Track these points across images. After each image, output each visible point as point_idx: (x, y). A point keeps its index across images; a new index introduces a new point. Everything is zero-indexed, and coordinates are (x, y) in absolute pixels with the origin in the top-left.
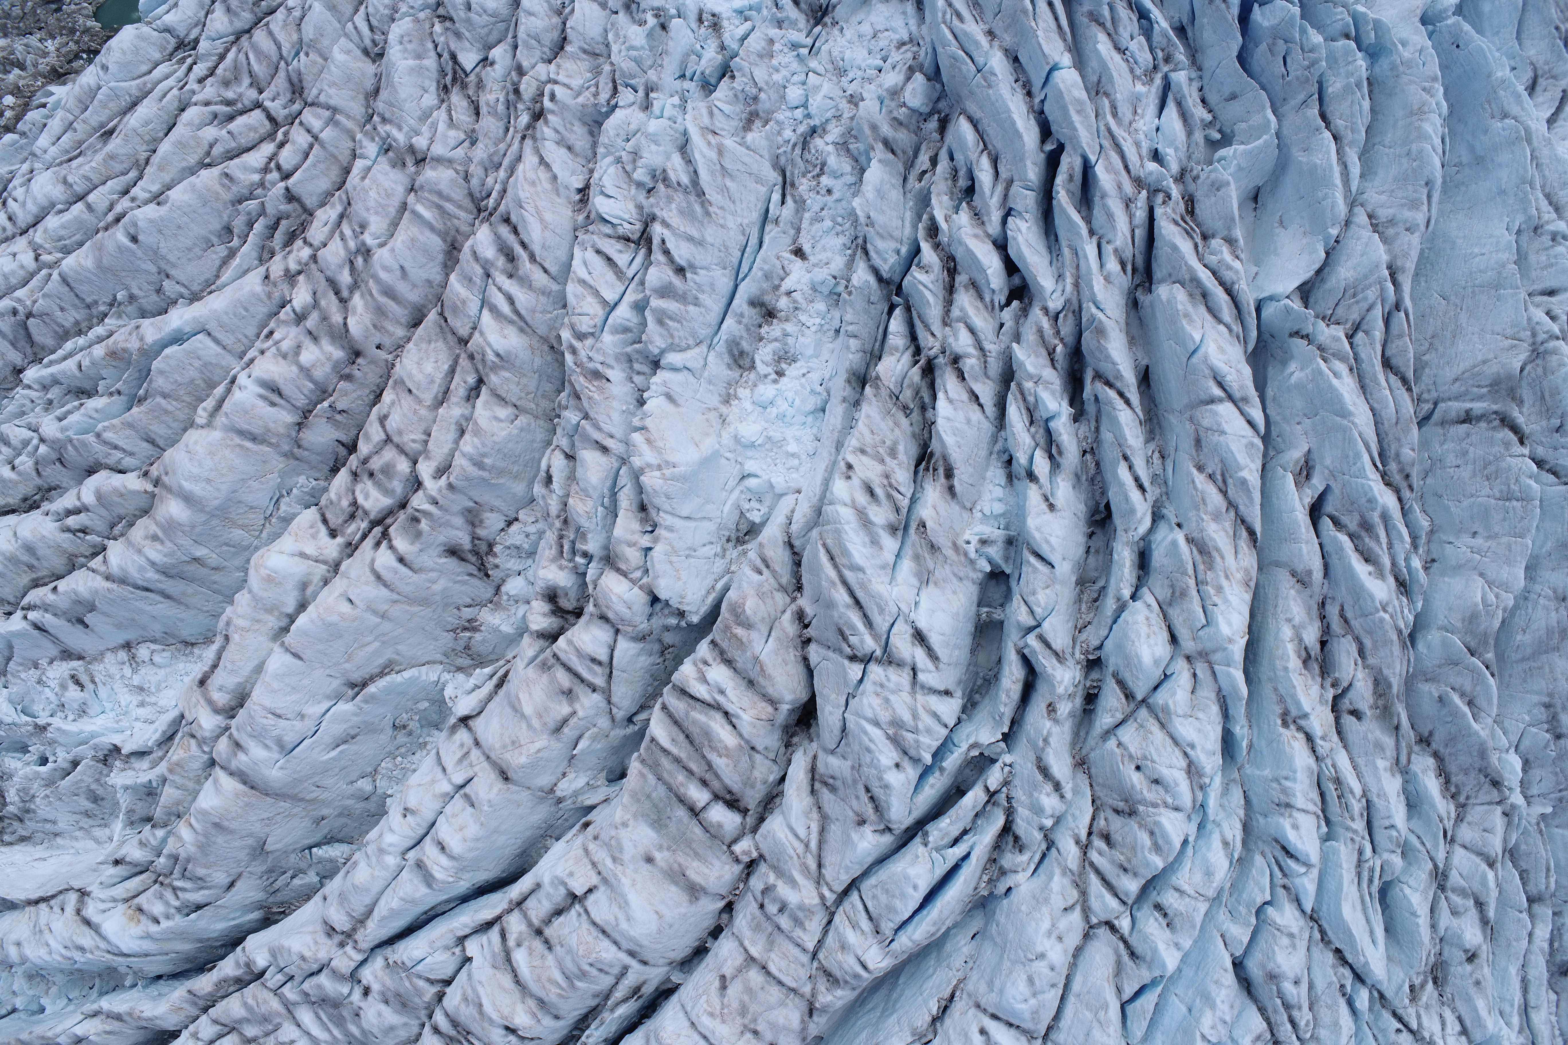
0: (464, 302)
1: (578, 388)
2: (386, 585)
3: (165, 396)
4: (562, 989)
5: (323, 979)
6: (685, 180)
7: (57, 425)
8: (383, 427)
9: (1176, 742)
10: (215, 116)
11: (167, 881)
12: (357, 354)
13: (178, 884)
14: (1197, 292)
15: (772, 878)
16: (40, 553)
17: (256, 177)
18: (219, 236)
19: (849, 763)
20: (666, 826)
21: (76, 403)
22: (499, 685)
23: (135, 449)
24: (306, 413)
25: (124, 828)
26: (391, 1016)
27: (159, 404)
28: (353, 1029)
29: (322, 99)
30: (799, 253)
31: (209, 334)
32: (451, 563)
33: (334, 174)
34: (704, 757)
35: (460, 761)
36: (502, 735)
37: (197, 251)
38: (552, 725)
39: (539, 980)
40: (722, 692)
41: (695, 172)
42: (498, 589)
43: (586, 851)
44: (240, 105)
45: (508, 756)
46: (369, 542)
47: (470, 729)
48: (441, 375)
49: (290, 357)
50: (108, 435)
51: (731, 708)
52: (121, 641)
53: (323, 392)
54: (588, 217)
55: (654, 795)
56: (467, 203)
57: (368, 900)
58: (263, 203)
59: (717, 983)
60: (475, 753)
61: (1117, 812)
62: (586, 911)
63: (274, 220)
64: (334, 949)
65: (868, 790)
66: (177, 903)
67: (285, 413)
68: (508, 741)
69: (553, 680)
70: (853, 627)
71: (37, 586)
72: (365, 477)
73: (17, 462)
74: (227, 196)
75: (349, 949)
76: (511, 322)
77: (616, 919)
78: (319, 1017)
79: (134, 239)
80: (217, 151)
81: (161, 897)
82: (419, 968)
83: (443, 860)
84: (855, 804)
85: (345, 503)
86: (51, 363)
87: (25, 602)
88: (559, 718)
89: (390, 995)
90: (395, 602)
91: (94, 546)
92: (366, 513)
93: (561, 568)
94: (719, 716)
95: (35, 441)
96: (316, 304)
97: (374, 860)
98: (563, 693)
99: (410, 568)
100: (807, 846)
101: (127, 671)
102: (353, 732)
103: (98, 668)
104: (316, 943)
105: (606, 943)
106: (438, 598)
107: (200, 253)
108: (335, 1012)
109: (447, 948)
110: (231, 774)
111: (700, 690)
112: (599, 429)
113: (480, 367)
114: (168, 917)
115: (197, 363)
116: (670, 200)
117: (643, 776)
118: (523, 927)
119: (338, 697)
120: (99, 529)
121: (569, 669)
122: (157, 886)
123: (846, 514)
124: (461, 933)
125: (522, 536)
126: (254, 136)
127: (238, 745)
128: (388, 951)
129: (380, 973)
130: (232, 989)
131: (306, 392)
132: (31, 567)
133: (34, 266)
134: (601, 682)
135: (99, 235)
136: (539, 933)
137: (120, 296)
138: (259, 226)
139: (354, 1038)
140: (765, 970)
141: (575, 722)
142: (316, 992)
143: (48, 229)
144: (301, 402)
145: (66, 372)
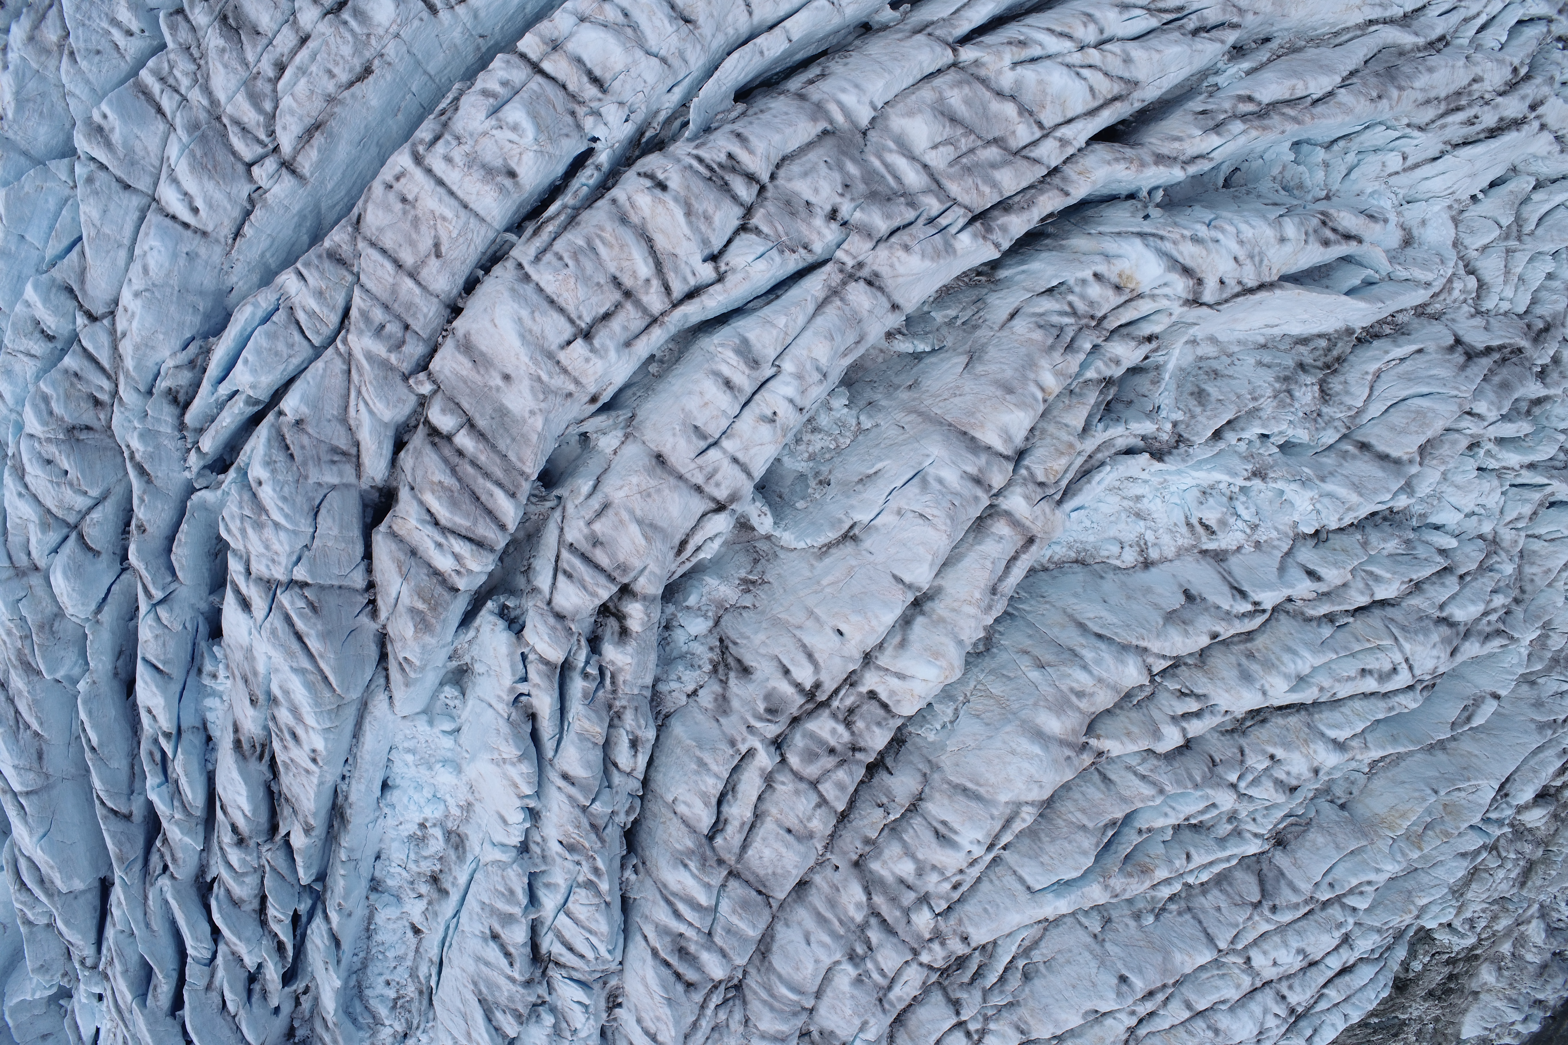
0: (734, 911)
1: (593, 837)
2: (804, 646)
3: (1084, 827)
4: (599, 236)
5: (882, 226)
6: (499, 1015)
7: (1217, 801)
8: (821, 796)
9: (35, 497)
11: (1084, 321)
12: (856, 864)
13: (1066, 320)
14: (48, 885)
15: (393, 358)
16: (1235, 673)
17: (992, 1026)
18: (1037, 971)
19: (311, 481)
20: (495, 410)
21: (1193, 821)
22: (683, 544)
23: (1124, 773)
24: (914, 808)
25: (1166, 363)
26: (803, 188)
27: (1090, 819)
28: (852, 169)
30: (417, 931)
31: (1029, 888)
32: (749, 660)
33: (913, 1021)
34: (459, 480)
35: (715, 471)
36: (664, 502)
37: (1061, 959)
38: (610, 512)
39: (622, 247)
40: (439, 545)
41: (490, 1020)
42: (717, 623)
43: (577, 382)
45: (653, 483)
46: (829, 686)
47: (714, 499)
48: (755, 844)
49: (928, 868)
50: (1147, 790)
51: (430, 530)
52: (1153, 570)
53: (893, 829)
54: (605, 983)
55: (508, 441)
56: (749, 996)
57: (819, 320)
59: (443, 249)
60: (698, 480)
61: (88, 428)
62: (572, 321)
63: (976, 984)
64: (869, 261)
65: (292, 456)
66: (1071, 298)
67: (934, 812)
68: (655, 496)
69: (612, 556)
70: (302, 615)
71: (1249, 633)
72: (839, 748)
73: (1267, 763)
74: (1023, 1011)
75: (850, 262)
76: (675, 894)
77: (534, 320)
78: (897, 178)
79: (1123, 979)
81: (1091, 304)
82: (762, 249)
83: (726, 371)
84: (305, 440)
85: (860, 725)
86: (1228, 859)
87: (1259, 620)
88: (603, 519)
89: (804, 214)
90: (799, 627)
91: (1174, 675)
92: (835, 716)
93: (613, 663)
94: (443, 521)
95: (1242, 785)
96: (906, 913)
97: (808, 366)
98: (602, 544)
99: (780, 662)
100: (359, 392)
101: (1150, 536)
102: (861, 487)
103: (1185, 539)
104: (892, 266)
105: (550, 289)
106: (764, 625)
107: (1058, 956)
108: (875, 187)
109: (733, 270)
110: (987, 448)
111: (459, 546)
112: (570, 797)
113: (709, 853)
114: (1084, 282)
115: (1045, 859)
116: (511, 999)
117: (521, 460)
118: (645, 299)
119: (868, 527)
120: (1166, 694)
121: (597, 567)
122: (1099, 314)
123: (310, 720)
124: (718, 287)
125: (684, 679)
127: (977, 482)
128: (810, 259)
129: (814, 237)
130: (1017, 199)
131: (911, 831)
133: (1254, 954)
134: (565, 554)
135: (1171, 981)
136: (628, 294)
137: (1151, 919)
138: (992, 978)
139: (854, 160)
140: (399, 265)
141: (589, 514)
142: (896, 210)
143: (1238, 986)
144: (917, 821)
145: (1208, 852)
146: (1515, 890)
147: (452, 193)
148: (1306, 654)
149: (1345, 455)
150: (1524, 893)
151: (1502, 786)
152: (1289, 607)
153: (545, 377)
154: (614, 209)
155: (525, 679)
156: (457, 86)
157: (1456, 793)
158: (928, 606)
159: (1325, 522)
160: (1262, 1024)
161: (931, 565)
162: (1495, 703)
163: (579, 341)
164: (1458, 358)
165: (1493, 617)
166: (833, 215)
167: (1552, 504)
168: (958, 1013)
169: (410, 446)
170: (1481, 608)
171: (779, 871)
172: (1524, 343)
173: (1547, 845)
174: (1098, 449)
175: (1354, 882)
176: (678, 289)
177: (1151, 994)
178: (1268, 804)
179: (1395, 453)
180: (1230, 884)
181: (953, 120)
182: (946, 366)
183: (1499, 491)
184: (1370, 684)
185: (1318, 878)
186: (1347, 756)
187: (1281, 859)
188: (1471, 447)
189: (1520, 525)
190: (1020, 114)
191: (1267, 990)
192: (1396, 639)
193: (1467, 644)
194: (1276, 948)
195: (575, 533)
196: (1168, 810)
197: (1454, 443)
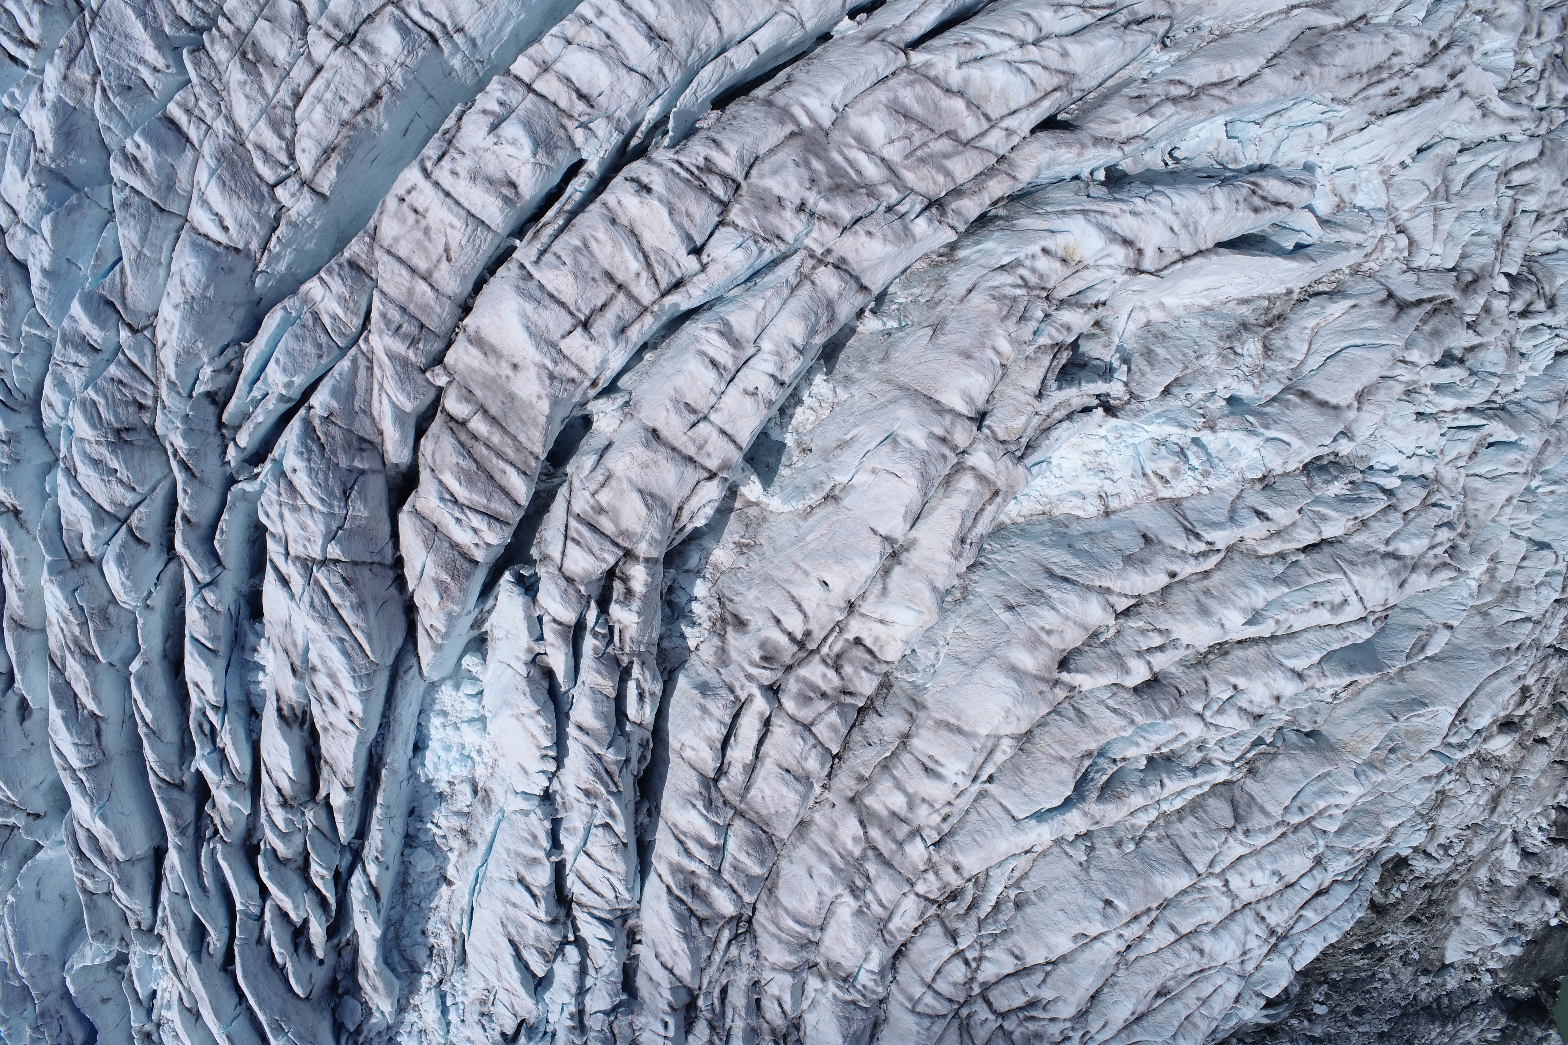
0: (741, 849)
2: (793, 599)
3: (1062, 759)
4: (592, 236)
5: (846, 215)
6: (527, 953)
7: (1185, 730)
8: (815, 737)
9: (88, 496)
10: (1044, 1008)
11: (1035, 292)
12: (852, 801)
13: (1019, 292)
15: (411, 355)
16: (1193, 608)
17: (988, 953)
18: (1028, 900)
20: (505, 397)
21: (1164, 750)
22: (679, 511)
23: (1096, 706)
24: (902, 745)
26: (774, 185)
27: (1067, 751)
28: (817, 165)
29: (927, 1023)
30: (449, 883)
31: (1013, 817)
32: (745, 616)
33: (914, 952)
34: (475, 461)
35: (706, 443)
36: (660, 472)
37: (1050, 888)
38: (613, 483)
40: (458, 520)
41: (519, 959)
43: (579, 369)
44: (1021, 1016)
45: (650, 455)
46: (818, 635)
47: (705, 469)
48: (756, 785)
49: (918, 800)
50: (1118, 722)
51: (449, 507)
52: (1114, 518)
53: (885, 766)
54: (624, 922)
55: (518, 425)
56: (759, 931)
57: (793, 302)
58: (980, 930)
59: (452, 255)
60: (691, 451)
62: (571, 313)
63: (971, 915)
64: (836, 247)
65: (323, 446)
66: (1021, 271)
67: (920, 748)
68: (654, 467)
69: (616, 524)
70: (336, 590)
71: (1205, 572)
72: (829, 692)
73: (1230, 692)
74: (1016, 938)
75: (819, 249)
76: (685, 834)
77: (538, 314)
78: (858, 173)
79: (1108, 903)
80: (1038, 977)
81: (1041, 276)
82: (739, 241)
83: (712, 351)
85: (848, 669)
86: (1200, 786)
87: (1214, 559)
88: (607, 490)
89: (774, 207)
90: (789, 581)
91: (1137, 614)
92: (824, 661)
93: (620, 622)
94: (461, 500)
95: (1208, 714)
96: (901, 844)
97: (785, 344)
98: (606, 512)
99: (772, 613)
100: (381, 387)
101: (1109, 487)
102: (839, 451)
103: (1142, 489)
104: (857, 251)
105: (551, 287)
106: (757, 582)
107: (1047, 886)
108: (838, 180)
109: (715, 260)
110: (951, 411)
111: (476, 521)
112: (587, 747)
113: (714, 794)
114: (1033, 256)
115: (1027, 791)
116: (537, 938)
117: (531, 440)
118: (636, 291)
119: (846, 487)
120: (1131, 632)
121: (601, 533)
122: (1049, 286)
123: (347, 684)
124: (702, 276)
126: (1003, 988)
127: (944, 440)
128: (783, 247)
129: (786, 228)
130: (969, 185)
131: (901, 767)
132: (1207, 592)
133: (1230, 876)
134: (573, 523)
135: (1155, 905)
136: (620, 287)
137: (1131, 846)
138: (986, 908)
139: (818, 157)
140: (413, 271)
141: (593, 487)
142: (858, 199)
143: (1218, 909)
144: (906, 758)
145: (1180, 779)
146: (1485, 815)
147: (457, 203)
148: (1260, 589)
149: (1287, 404)
150: (1495, 819)
151: (1460, 710)
152: (1243, 547)
153: (550, 365)
154: (604, 211)
155: (541, 638)
156: (458, 108)
157: (1415, 719)
158: (904, 557)
159: (1270, 466)
160: (1244, 944)
161: (905, 518)
162: (1448, 633)
163: (579, 330)
164: (1390, 310)
165: (1439, 550)
166: (801, 207)
167: (1491, 445)
168: (956, 943)
169: (430, 432)
170: (1425, 542)
171: (781, 810)
172: (1452, 294)
173: (1515, 771)
174: (1055, 409)
175: (1322, 804)
176: (665, 281)
177: (1136, 918)
178: (1234, 732)
179: (1333, 401)
180: (1205, 812)
181: (907, 116)
182: (910, 339)
183: (1438, 432)
184: (1323, 616)
185: (1287, 803)
186: (1306, 685)
187: (1251, 786)
188: (1408, 393)
189: (1460, 464)
190: (968, 107)
191: (1247, 910)
192: (1345, 573)
193: (1414, 576)
194: (1251, 870)
195: (580, 505)
196: (1141, 740)
197: (1390, 388)
